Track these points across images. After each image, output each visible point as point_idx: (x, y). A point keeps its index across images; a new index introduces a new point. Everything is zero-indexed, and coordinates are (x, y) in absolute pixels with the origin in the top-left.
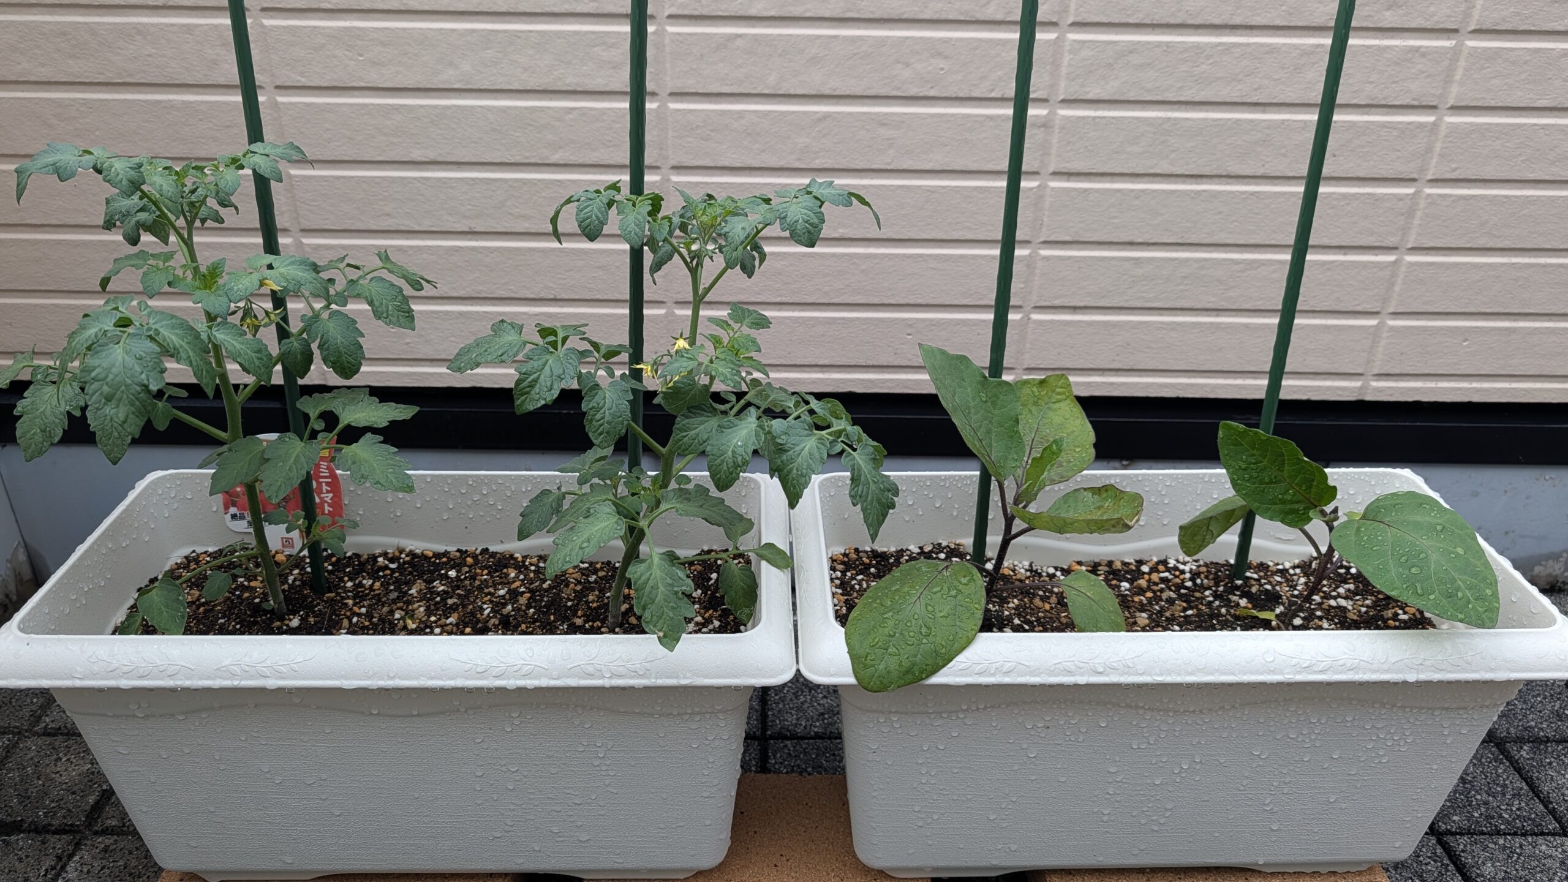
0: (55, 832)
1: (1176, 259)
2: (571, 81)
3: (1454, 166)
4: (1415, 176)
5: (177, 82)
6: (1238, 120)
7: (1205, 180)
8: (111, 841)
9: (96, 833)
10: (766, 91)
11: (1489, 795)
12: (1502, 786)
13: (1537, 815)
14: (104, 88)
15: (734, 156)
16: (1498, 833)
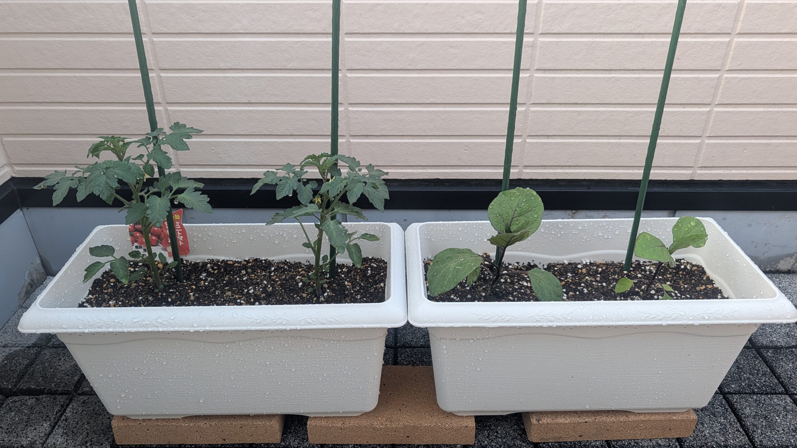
0: (59, 394)
1: (599, 111)
2: (297, 28)
3: (739, 63)
4: (719, 68)
5: (104, 32)
6: (629, 42)
7: (613, 72)
8: (86, 398)
9: (79, 394)
10: (393, 32)
11: (750, 375)
12: (757, 370)
13: (774, 384)
14: (69, 35)
15: (377, 64)
16: (754, 393)
